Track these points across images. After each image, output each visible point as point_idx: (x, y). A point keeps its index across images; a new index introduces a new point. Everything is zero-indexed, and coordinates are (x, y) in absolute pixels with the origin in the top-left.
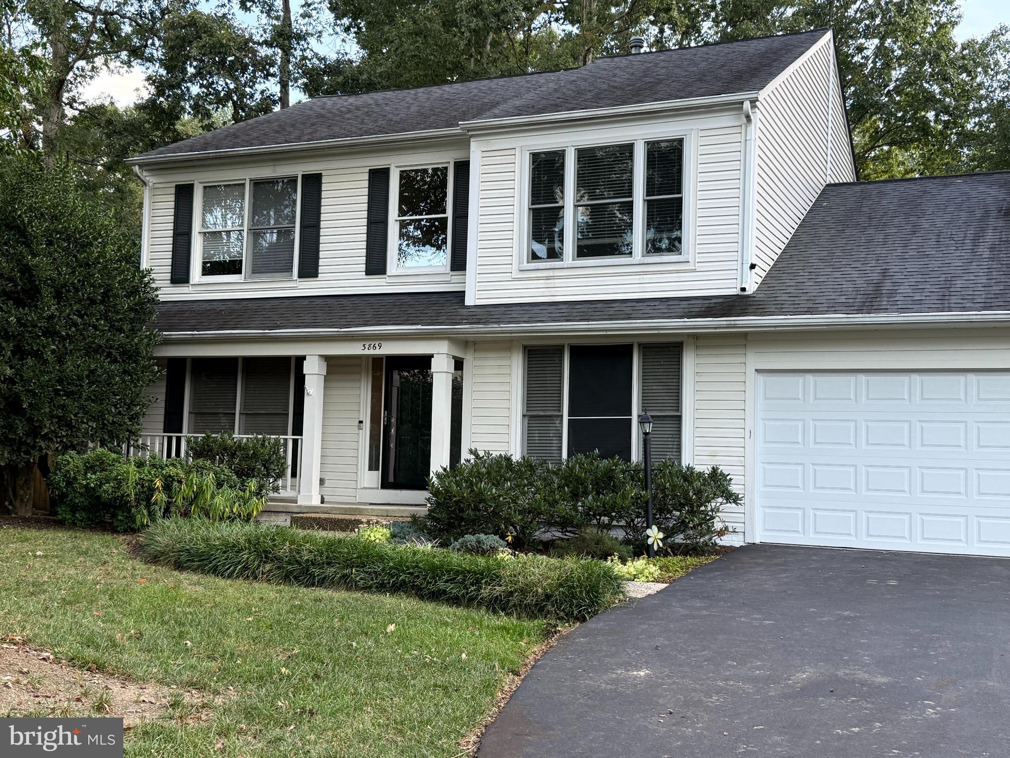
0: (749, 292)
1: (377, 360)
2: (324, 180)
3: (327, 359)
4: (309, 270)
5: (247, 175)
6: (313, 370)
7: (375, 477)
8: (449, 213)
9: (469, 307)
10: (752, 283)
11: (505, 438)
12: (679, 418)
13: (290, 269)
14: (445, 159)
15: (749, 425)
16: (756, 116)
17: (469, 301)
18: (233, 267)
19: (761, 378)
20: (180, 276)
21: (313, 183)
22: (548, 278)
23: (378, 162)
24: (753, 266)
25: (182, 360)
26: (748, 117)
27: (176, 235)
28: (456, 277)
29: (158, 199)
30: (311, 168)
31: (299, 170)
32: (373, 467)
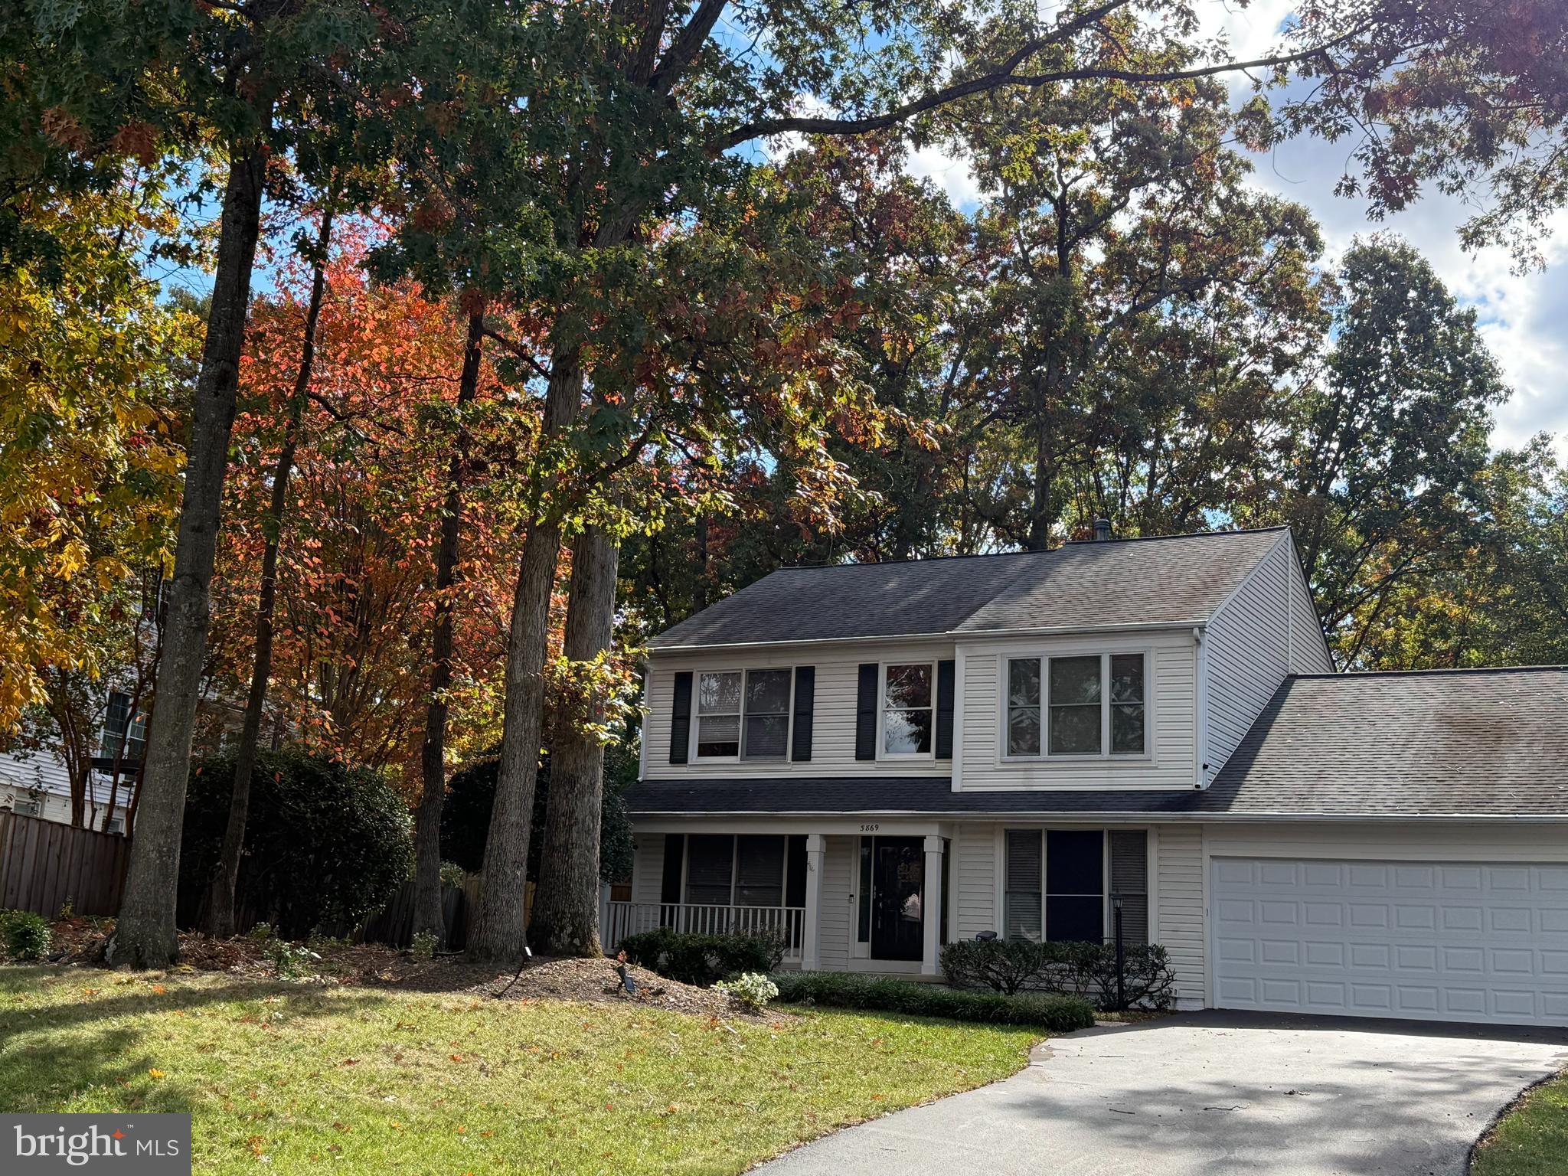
0: (1204, 788)
1: (866, 840)
2: (816, 672)
3: (825, 837)
4: (803, 753)
5: (743, 666)
6: (814, 849)
7: (866, 948)
8: (934, 706)
9: (956, 794)
10: (1204, 781)
11: (989, 912)
12: (1145, 898)
13: (785, 754)
14: (931, 657)
15: (1206, 905)
16: (1206, 640)
17: (956, 787)
18: (729, 749)
19: (1216, 864)
20: (678, 756)
21: (807, 675)
22: (1026, 770)
23: (868, 659)
24: (1205, 767)
25: (680, 837)
26: (1198, 642)
27: (675, 719)
28: (942, 764)
29: (656, 685)
30: (805, 661)
31: (792, 663)
32: (863, 938)
